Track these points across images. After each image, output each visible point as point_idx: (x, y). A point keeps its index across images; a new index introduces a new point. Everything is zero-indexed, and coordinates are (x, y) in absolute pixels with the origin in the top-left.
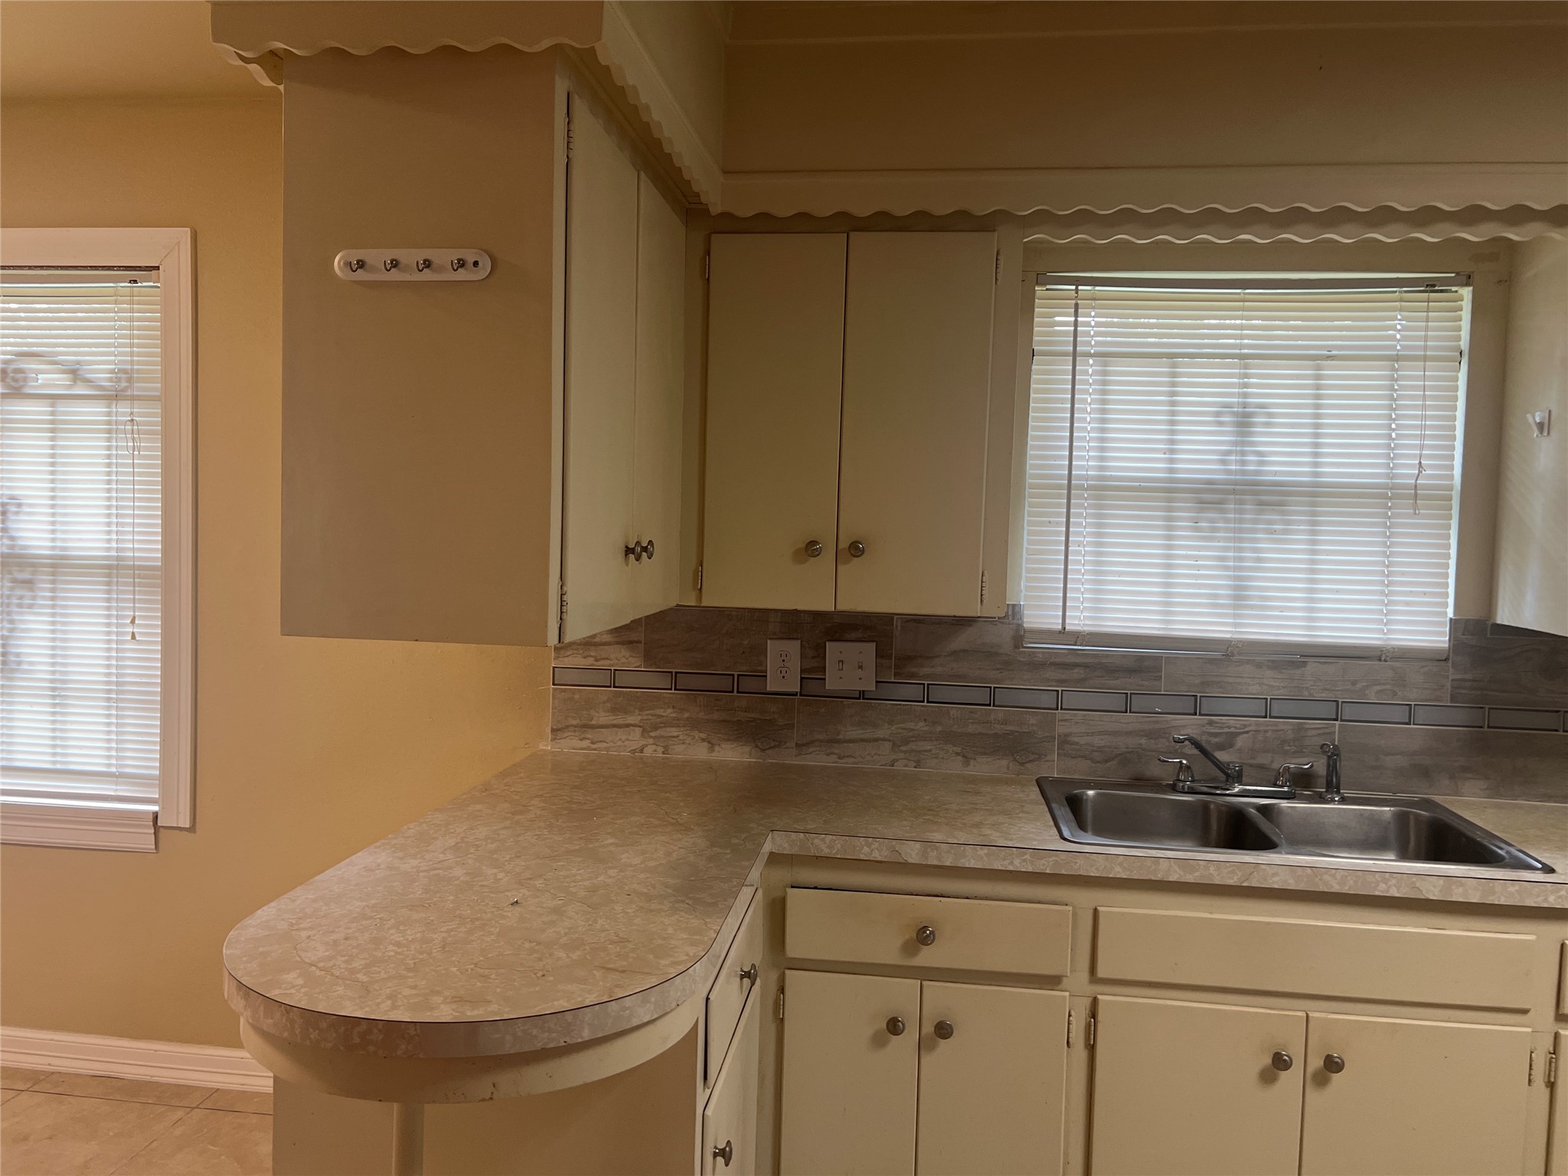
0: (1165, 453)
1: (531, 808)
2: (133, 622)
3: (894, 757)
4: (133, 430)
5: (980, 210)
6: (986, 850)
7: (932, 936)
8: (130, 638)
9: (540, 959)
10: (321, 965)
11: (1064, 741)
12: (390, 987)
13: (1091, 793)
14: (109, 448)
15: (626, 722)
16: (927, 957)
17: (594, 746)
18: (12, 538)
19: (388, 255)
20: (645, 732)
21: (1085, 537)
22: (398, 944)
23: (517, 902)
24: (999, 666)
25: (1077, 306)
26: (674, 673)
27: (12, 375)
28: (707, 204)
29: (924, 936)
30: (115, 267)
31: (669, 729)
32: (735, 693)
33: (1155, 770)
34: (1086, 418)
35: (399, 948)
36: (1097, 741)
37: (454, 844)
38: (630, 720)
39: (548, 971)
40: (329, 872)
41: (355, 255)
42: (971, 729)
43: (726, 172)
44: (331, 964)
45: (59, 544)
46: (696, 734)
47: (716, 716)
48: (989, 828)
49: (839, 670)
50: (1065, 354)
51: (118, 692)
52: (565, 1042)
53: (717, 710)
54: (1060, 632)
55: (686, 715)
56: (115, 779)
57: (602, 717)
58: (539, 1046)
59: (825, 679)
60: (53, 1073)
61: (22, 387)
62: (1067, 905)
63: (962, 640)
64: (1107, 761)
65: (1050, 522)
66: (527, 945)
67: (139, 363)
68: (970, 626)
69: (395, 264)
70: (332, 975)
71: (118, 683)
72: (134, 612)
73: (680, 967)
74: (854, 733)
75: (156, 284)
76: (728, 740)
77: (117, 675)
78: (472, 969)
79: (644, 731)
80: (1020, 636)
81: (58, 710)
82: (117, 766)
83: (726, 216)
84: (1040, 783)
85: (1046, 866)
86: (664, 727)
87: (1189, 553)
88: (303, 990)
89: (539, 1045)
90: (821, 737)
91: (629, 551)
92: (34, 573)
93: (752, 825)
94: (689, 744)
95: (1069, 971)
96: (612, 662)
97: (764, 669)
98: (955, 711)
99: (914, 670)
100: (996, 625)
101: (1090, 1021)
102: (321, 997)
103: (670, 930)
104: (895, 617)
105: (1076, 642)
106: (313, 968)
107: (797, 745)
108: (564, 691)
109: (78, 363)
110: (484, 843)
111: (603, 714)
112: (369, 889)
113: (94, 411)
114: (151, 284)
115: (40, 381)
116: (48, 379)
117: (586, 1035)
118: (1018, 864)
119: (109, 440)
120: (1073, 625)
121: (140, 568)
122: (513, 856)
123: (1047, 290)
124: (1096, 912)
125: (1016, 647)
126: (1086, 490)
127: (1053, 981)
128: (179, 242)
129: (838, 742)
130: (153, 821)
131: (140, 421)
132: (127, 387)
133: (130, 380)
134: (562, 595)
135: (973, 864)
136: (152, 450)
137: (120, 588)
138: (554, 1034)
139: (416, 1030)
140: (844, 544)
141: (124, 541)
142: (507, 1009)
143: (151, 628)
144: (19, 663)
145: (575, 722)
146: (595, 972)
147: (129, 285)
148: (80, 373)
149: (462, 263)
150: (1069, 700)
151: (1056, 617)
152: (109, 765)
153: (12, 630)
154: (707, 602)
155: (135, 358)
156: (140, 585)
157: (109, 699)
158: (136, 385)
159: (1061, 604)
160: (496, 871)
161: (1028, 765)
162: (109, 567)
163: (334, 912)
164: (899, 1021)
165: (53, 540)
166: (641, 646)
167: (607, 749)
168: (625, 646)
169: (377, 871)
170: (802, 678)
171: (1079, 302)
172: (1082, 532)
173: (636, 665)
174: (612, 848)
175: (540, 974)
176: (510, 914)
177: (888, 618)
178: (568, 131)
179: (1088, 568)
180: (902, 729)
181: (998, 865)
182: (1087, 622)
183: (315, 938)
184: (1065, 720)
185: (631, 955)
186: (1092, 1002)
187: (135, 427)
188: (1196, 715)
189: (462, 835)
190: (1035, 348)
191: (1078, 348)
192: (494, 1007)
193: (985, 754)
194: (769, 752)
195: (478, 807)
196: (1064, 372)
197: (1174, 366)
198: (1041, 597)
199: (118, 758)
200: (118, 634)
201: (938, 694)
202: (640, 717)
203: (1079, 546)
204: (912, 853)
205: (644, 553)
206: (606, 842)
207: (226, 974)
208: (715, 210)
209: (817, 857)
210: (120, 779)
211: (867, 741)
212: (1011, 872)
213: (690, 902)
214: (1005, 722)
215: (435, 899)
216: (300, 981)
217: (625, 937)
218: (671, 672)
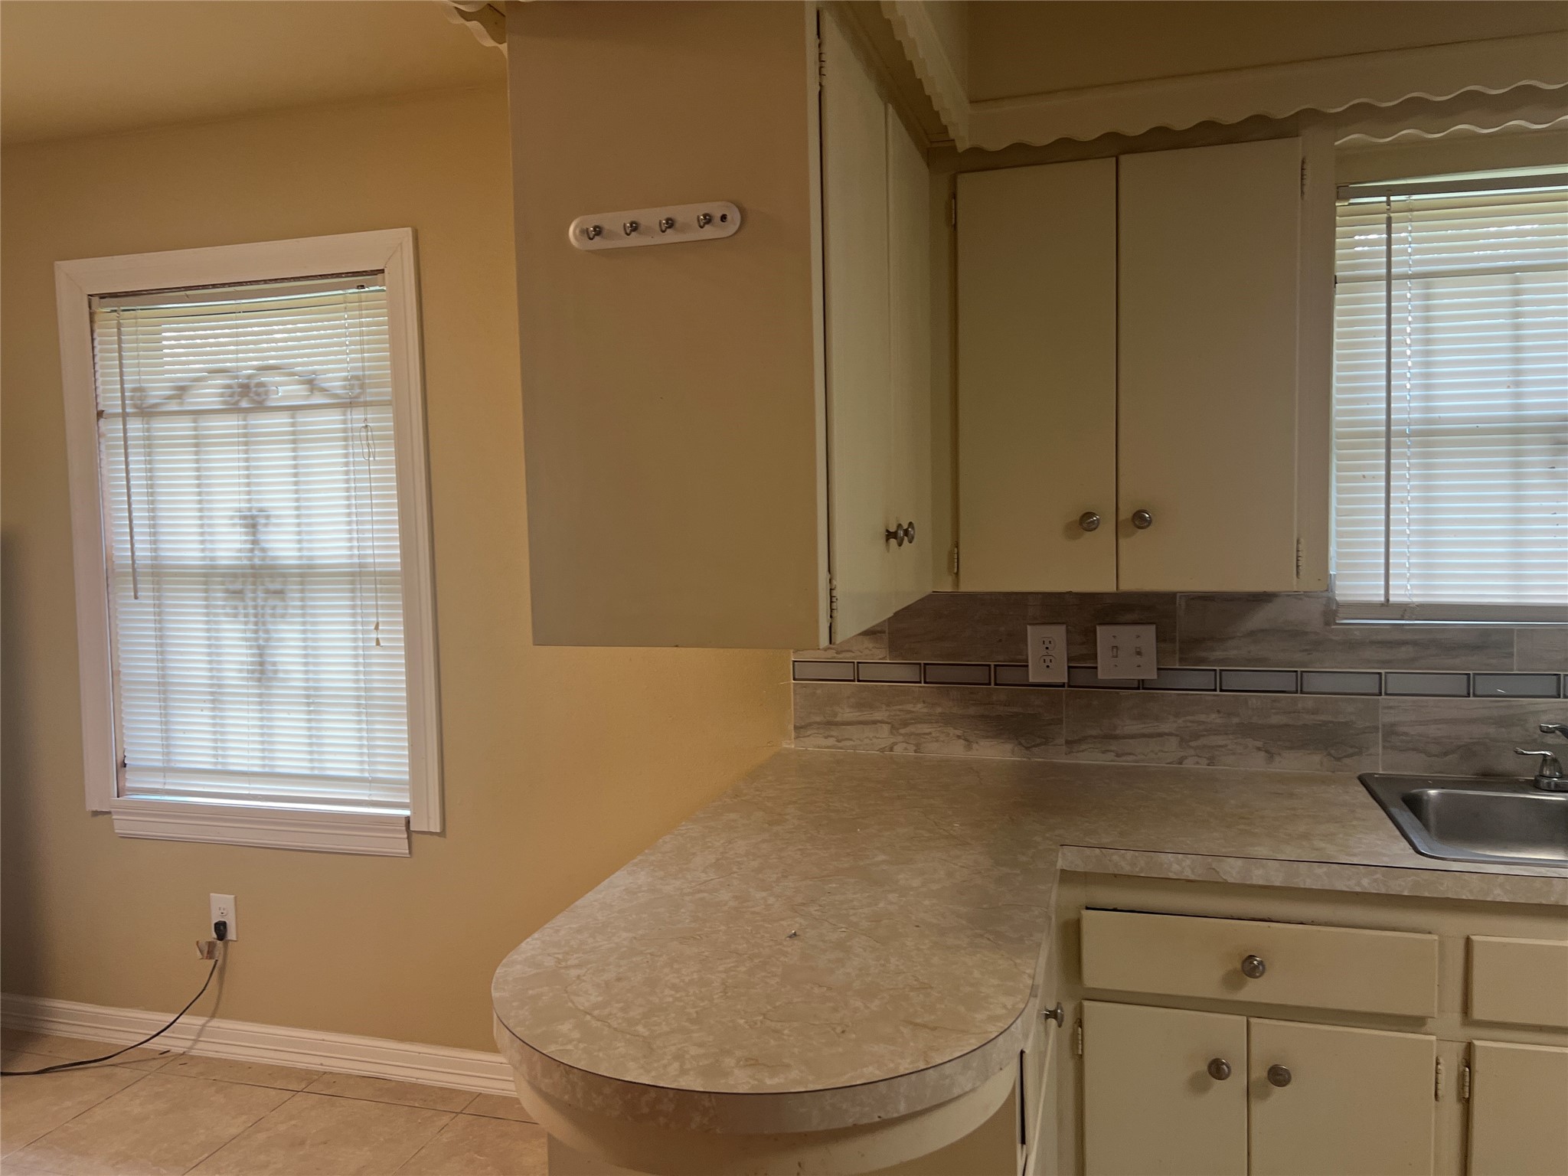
0: (1509, 387)
1: (787, 817)
2: (377, 628)
3: (1183, 754)
4: (367, 436)
5: (1282, 111)
6: (1325, 868)
7: (1261, 968)
8: (375, 644)
9: (835, 1010)
10: (596, 1013)
11: (1390, 731)
12: (674, 1045)
13: (1433, 792)
14: (346, 456)
15: (873, 718)
16: (1253, 991)
17: (840, 744)
18: (263, 550)
19: (627, 217)
20: (894, 729)
21: (1409, 492)
22: (674, 987)
23: (795, 934)
24: (1307, 647)
25: (1389, 221)
26: (922, 665)
27: (254, 389)
28: (954, 140)
29: (1251, 967)
30: (343, 273)
31: (919, 726)
32: (993, 686)
33: (1507, 763)
34: (1405, 352)
35: (677, 992)
36: (1433, 731)
37: (714, 861)
38: (878, 716)
39: (847, 1026)
40: (590, 896)
41: (591, 221)
42: (1275, 720)
43: (973, 102)
44: (606, 1011)
45: (305, 553)
46: (952, 731)
47: (972, 711)
48: (1321, 840)
49: (1113, 657)
50: (1377, 278)
51: (366, 698)
52: (879, 1117)
53: (973, 704)
54: (1382, 605)
55: (939, 710)
56: (368, 784)
57: (847, 714)
58: (850, 1122)
59: (1096, 668)
60: (325, 1073)
61: (264, 400)
62: (1430, 933)
63: (1259, 618)
64: (1446, 754)
65: (1364, 477)
66: (816, 990)
67: (370, 368)
68: (1270, 601)
69: (635, 227)
70: (610, 1026)
71: (366, 689)
72: (378, 618)
73: (1000, 1024)
74: (1131, 727)
75: (382, 288)
76: (987, 737)
77: (366, 681)
78: (761, 1022)
79: (893, 727)
80: (1331, 611)
81: (312, 717)
82: (370, 771)
83: (976, 151)
84: (1363, 780)
85: (1402, 886)
86: (915, 723)
87: (1544, 504)
88: (581, 1046)
89: (851, 1120)
90: (1094, 733)
91: (890, 535)
92: (285, 583)
93: (1038, 839)
94: (943, 741)
95: (1436, 1010)
96: (853, 655)
97: (1024, 657)
98: (1254, 701)
99: (1204, 654)
100: (1301, 599)
101: (1465, 1071)
102: (601, 1055)
103: (977, 974)
104: (1178, 595)
105: (1402, 616)
106: (588, 1017)
107: (1068, 742)
108: (805, 686)
109: (314, 372)
110: (745, 859)
111: (848, 710)
112: (634, 916)
113: (331, 420)
114: (378, 288)
115: (280, 394)
116: (286, 391)
117: (903, 1108)
118: (1366, 883)
119: (346, 447)
120: (1398, 596)
121: (381, 574)
122: (780, 875)
123: (1350, 204)
124: (1468, 942)
125: (1327, 623)
126: (1409, 436)
127: (1415, 1023)
128: (401, 244)
129: (1116, 737)
130: (406, 826)
131: (374, 426)
132: (360, 394)
133: (362, 386)
134: (831, 589)
135: (1309, 884)
136: (386, 456)
137: (363, 594)
138: (867, 1109)
139: (710, 1101)
140: (1126, 514)
141: (365, 548)
142: (810, 1078)
143: (394, 634)
144: (276, 672)
145: (818, 719)
146: (901, 1028)
147: (357, 290)
148: (315, 382)
149: (708, 219)
150: (1394, 684)
151: (1377, 587)
152: (362, 771)
153: (267, 640)
154: (966, 587)
155: (366, 364)
156: (382, 590)
157: (358, 706)
158: (368, 390)
159: (1383, 572)
160: (764, 894)
161: (1346, 761)
162: (352, 574)
163: (601, 946)
164: (1223, 1063)
165: (300, 550)
166: (886, 637)
167: (855, 748)
168: (868, 637)
169: (640, 895)
170: (1069, 667)
171: (1392, 215)
172: (1406, 486)
173: (880, 657)
174: (885, 867)
175: (839, 1029)
176: (789, 950)
177: (1171, 597)
178: (820, 54)
179: (1415, 528)
180: (1191, 722)
181: (1341, 886)
182: (1415, 592)
183: (584, 978)
184: (1391, 708)
185: (938, 1006)
186: (1466, 1048)
187: (370, 433)
188: (1560, 697)
189: (721, 850)
190: (1337, 274)
191: (1393, 270)
192: (794, 1074)
193: (1291, 748)
194: (1035, 750)
195: (732, 816)
196: (1377, 300)
197: (1517, 281)
198: (1356, 564)
199: (370, 763)
200: (364, 640)
201: (1231, 681)
202: (888, 713)
203: (1402, 503)
204: (1232, 870)
205: (906, 538)
206: (876, 859)
207: (495, 1016)
208: (962, 146)
209: (1115, 876)
210: (372, 784)
211: (1150, 736)
212: (1357, 893)
213: (991, 937)
214: (1315, 712)
215: (706, 929)
216: (576, 1035)
217: (926, 981)
218: (920, 664)
